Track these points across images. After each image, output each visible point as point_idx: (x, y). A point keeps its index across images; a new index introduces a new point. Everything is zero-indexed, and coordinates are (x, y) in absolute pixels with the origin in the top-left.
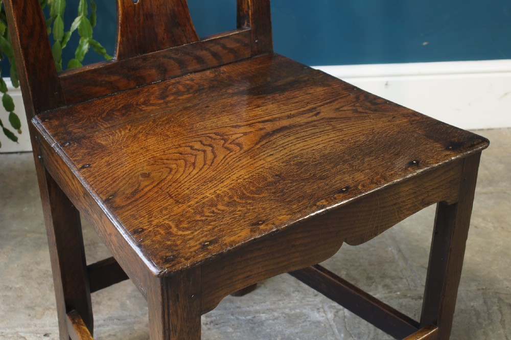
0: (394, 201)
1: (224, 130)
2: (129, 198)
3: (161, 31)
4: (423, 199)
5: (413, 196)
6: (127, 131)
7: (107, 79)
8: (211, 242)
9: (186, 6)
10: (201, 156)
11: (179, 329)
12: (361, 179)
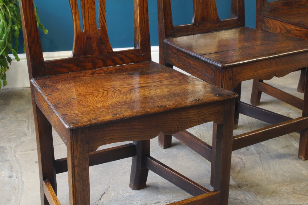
0: (187, 116)
1: (115, 86)
2: (64, 105)
3: (94, 45)
4: (203, 118)
5: (197, 116)
6: (71, 85)
7: (67, 65)
8: (94, 119)
9: (107, 35)
10: (101, 94)
11: (78, 157)
12: (169, 103)
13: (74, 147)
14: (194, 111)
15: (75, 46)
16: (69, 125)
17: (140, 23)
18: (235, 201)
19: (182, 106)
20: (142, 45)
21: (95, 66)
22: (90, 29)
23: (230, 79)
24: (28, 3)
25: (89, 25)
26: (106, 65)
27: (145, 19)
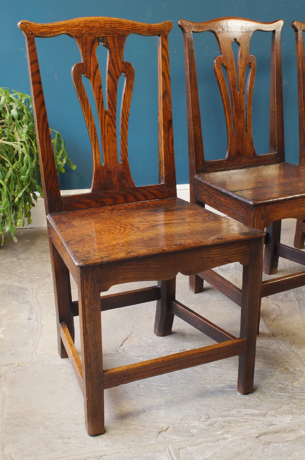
0: (208, 256)
1: (134, 223)
2: (77, 242)
3: (115, 180)
4: (226, 258)
5: (220, 255)
6: (88, 221)
7: (86, 201)
8: (105, 257)
9: (129, 169)
10: (117, 231)
11: (89, 296)
12: (189, 242)
13: (85, 286)
14: (216, 251)
15: (95, 180)
16: (79, 262)
17: (165, 157)
18: (268, 350)
19: (203, 244)
20: (166, 180)
21: (115, 202)
22: (110, 163)
23: (262, 218)
24: (44, 136)
25: (110, 158)
26: (127, 201)
27: (171, 153)
